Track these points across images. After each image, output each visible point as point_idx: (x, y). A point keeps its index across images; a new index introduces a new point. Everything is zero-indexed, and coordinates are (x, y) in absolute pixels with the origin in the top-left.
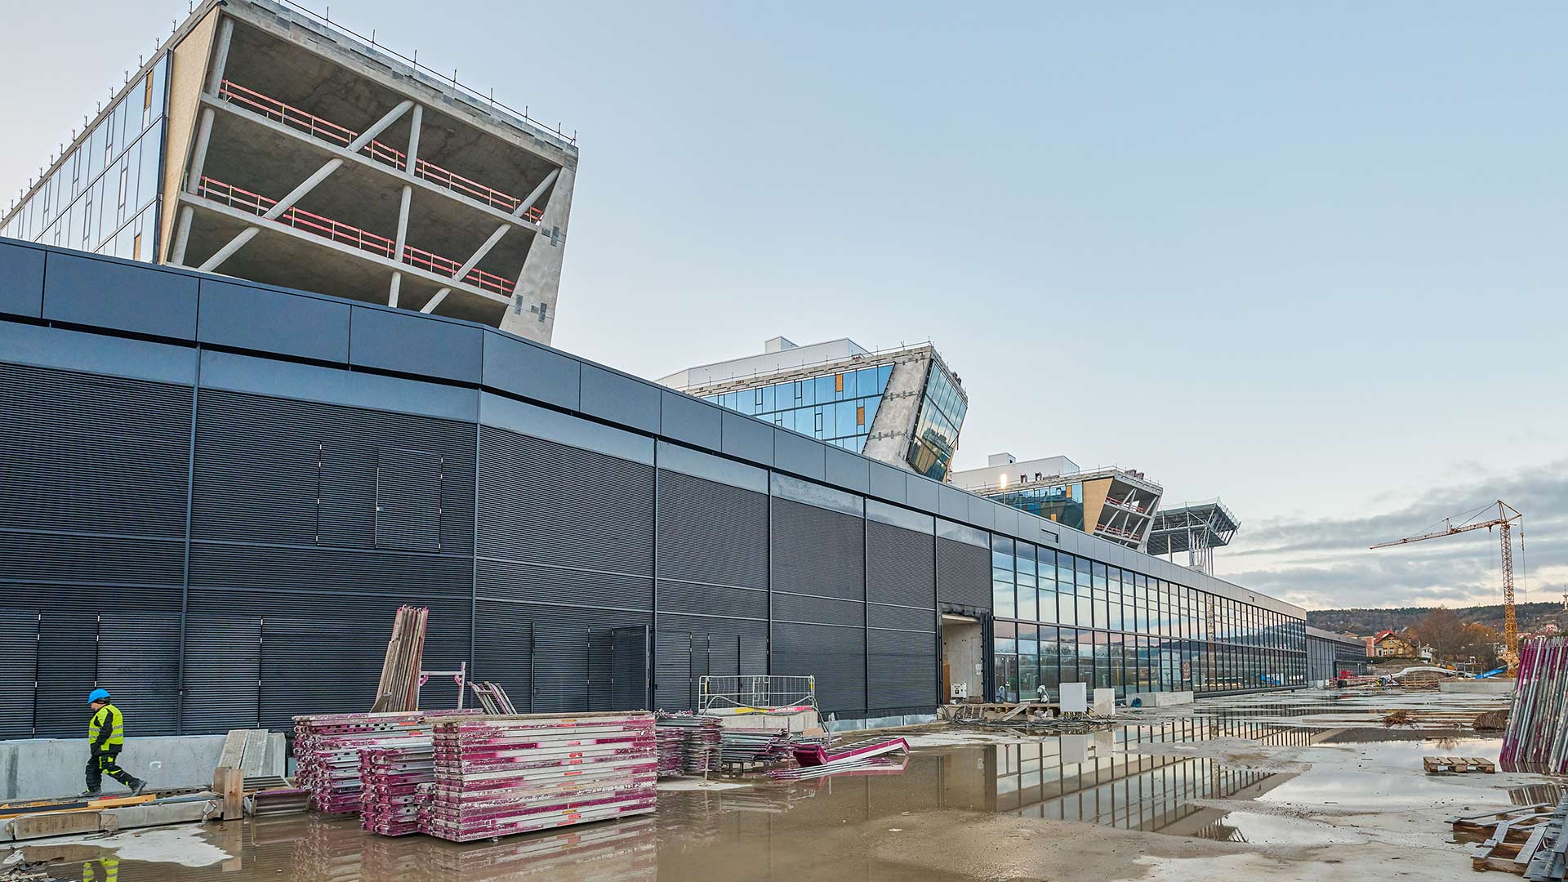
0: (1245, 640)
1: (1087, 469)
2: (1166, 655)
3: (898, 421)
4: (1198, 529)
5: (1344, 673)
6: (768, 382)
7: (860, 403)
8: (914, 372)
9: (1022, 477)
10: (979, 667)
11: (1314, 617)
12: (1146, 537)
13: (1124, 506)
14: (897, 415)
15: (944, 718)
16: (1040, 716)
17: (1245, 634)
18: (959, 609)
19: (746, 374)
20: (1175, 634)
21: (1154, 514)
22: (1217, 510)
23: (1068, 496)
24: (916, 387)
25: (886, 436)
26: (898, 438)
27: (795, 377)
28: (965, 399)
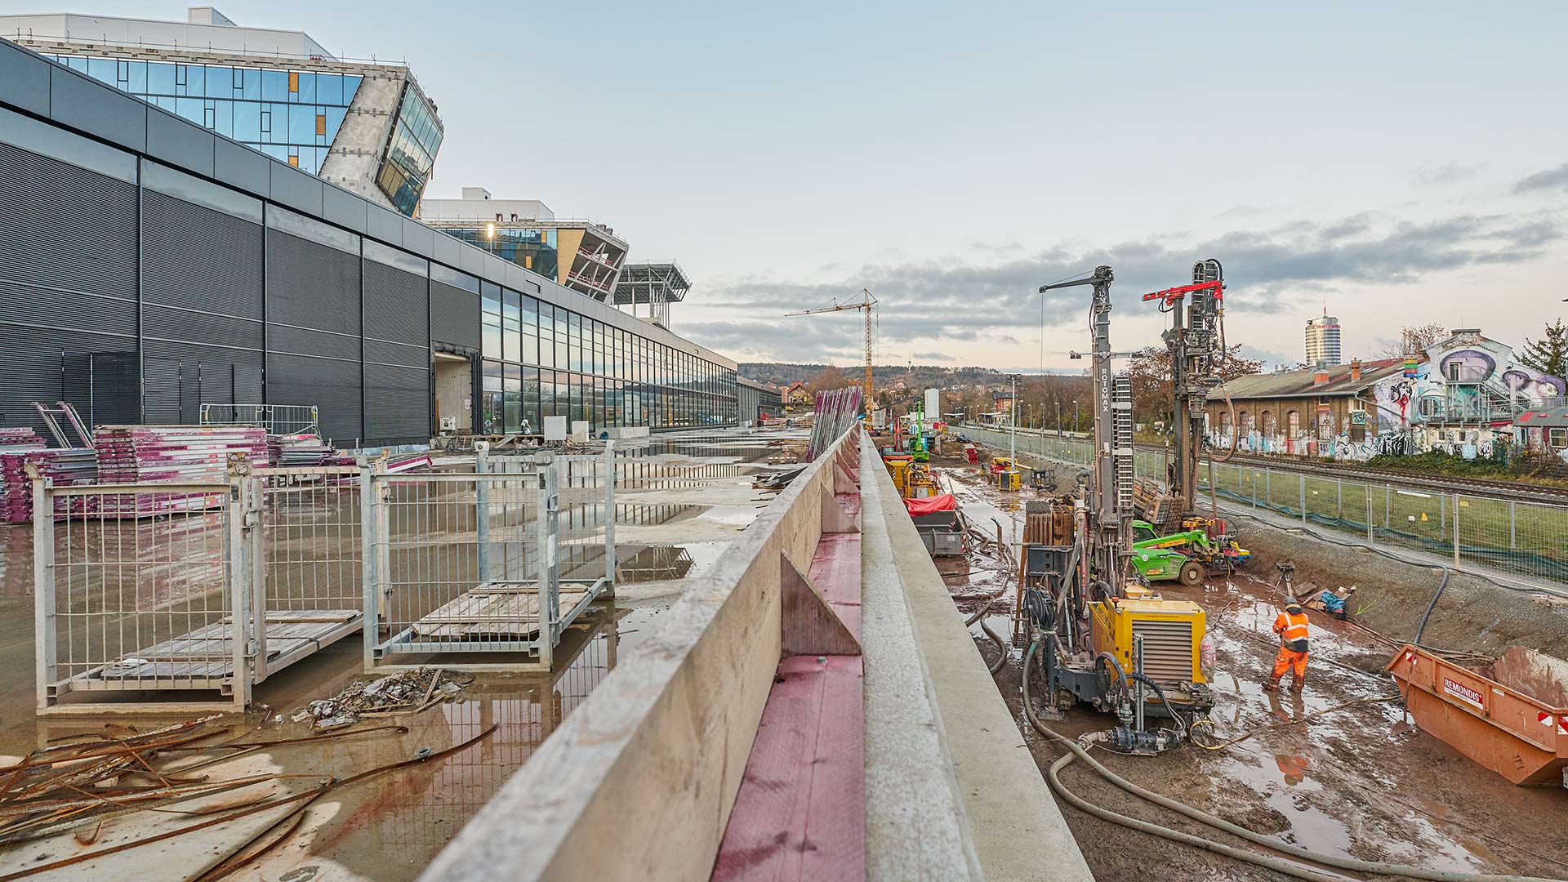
0: (690, 385)
1: (561, 217)
2: (628, 397)
3: (367, 140)
4: (658, 285)
5: (764, 415)
6: (195, 60)
7: (321, 110)
8: (387, 90)
9: (498, 215)
10: (468, 402)
11: (745, 368)
12: (613, 288)
13: (594, 257)
14: (365, 132)
15: (437, 448)
16: (527, 444)
17: (691, 381)
18: (451, 348)
19: (165, 44)
20: (636, 378)
21: (621, 268)
22: (674, 269)
23: (543, 241)
24: (389, 106)
25: (352, 152)
26: (366, 158)
27: (234, 63)
28: (441, 129)
